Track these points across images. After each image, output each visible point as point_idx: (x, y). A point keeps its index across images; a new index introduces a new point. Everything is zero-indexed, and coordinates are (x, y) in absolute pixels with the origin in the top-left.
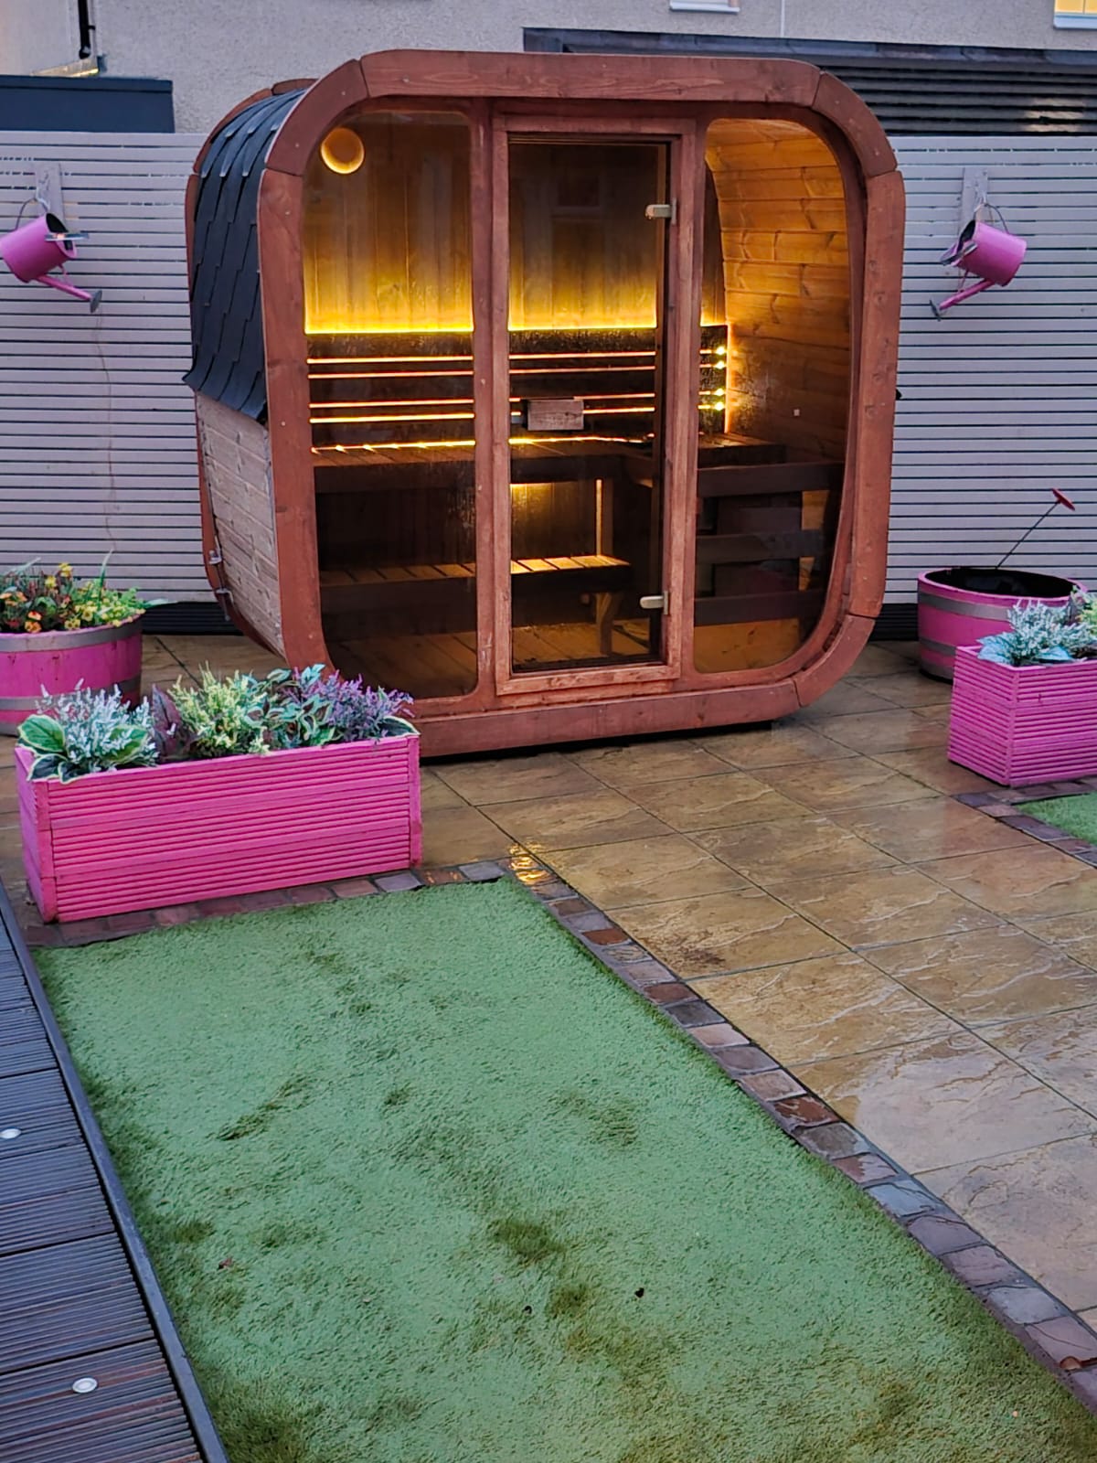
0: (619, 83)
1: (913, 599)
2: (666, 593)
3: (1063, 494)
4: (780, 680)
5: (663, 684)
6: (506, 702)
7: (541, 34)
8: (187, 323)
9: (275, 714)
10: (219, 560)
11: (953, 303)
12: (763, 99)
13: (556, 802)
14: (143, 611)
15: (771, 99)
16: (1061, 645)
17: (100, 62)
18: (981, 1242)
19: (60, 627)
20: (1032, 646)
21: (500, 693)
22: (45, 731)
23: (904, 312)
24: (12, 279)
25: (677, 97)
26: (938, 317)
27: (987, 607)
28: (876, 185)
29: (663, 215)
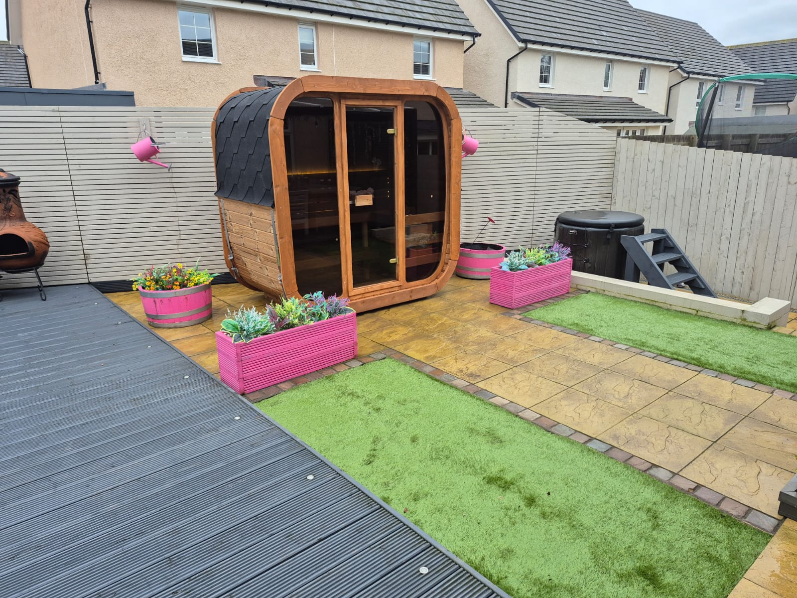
0: (381, 88)
2: (398, 257)
3: (491, 218)
4: (430, 282)
5: (398, 287)
6: (352, 298)
7: (259, 77)
8: (214, 174)
9: (311, 310)
10: (232, 258)
13: (384, 330)
14: (213, 278)
17: (104, 85)
18: (633, 456)
19: (185, 286)
21: (350, 295)
22: (232, 325)
24: (138, 161)
27: (479, 254)
28: (454, 122)
29: (392, 133)
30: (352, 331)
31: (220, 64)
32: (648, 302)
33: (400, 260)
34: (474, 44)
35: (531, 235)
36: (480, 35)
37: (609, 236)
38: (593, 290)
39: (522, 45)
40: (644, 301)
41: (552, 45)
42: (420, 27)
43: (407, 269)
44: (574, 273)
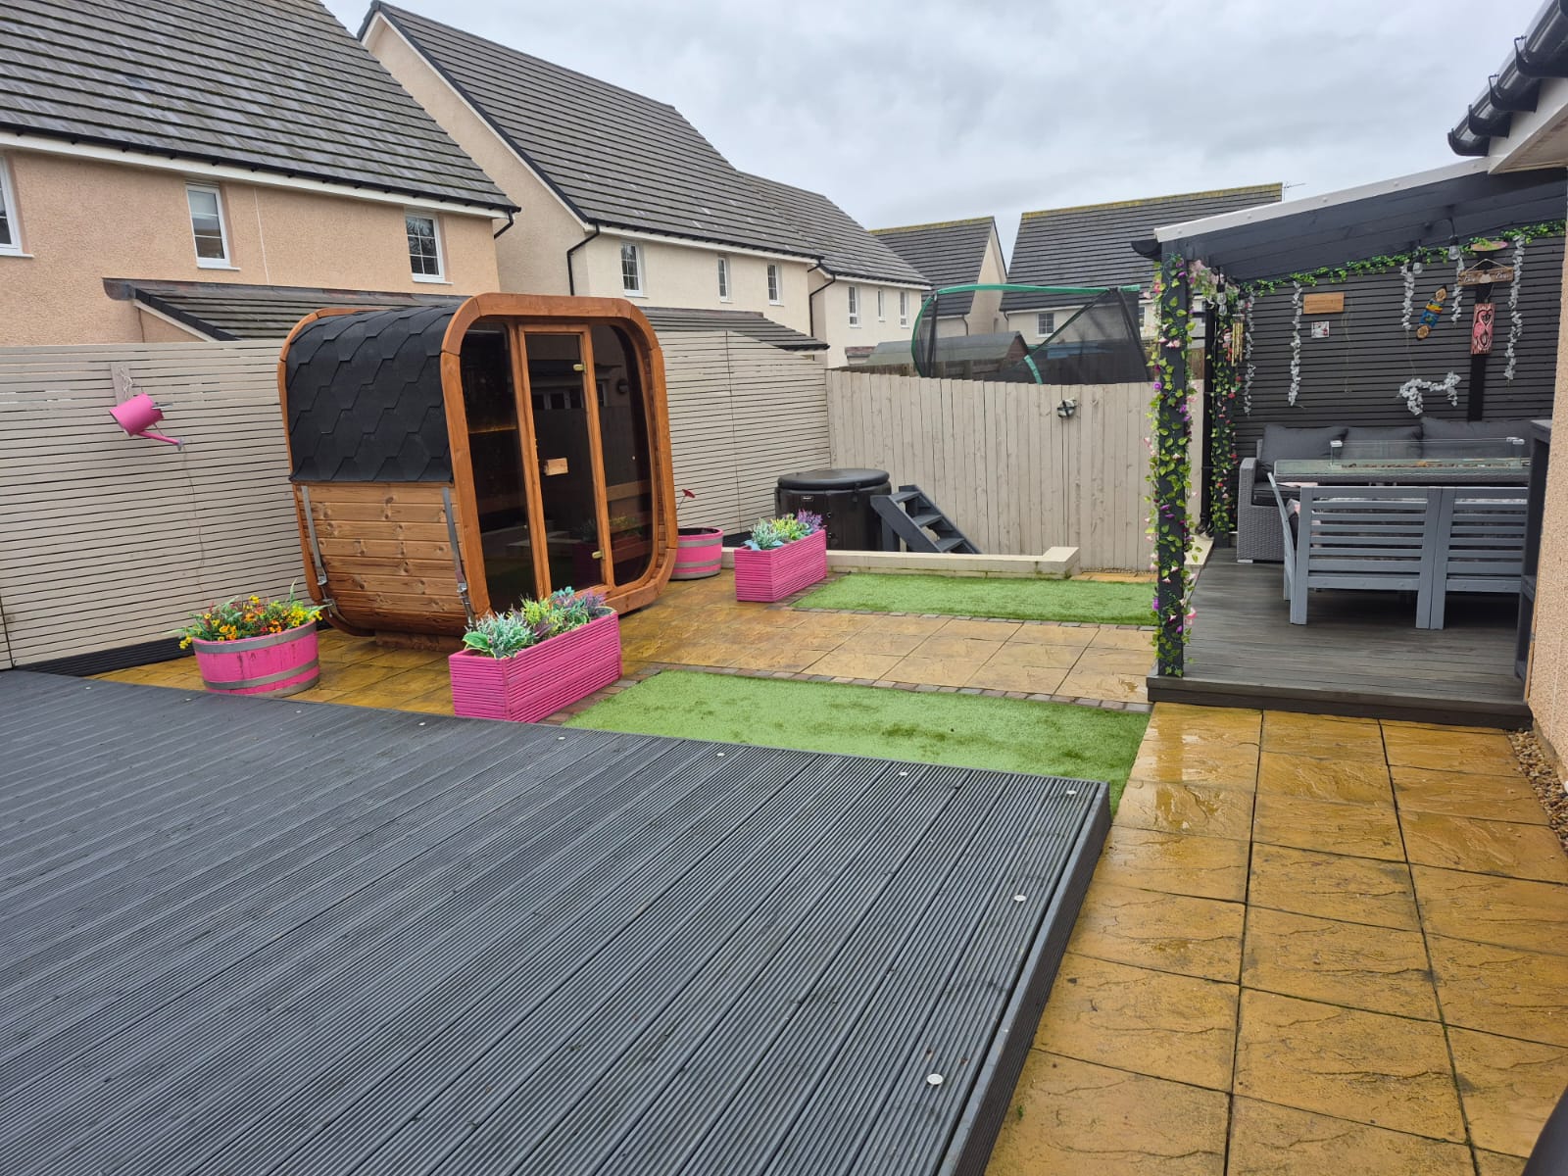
2: (602, 549)
3: (690, 491)
5: (606, 594)
10: (324, 582)
15: (615, 315)
16: (778, 539)
19: (286, 627)
24: (126, 436)
28: (653, 353)
29: (581, 369)
31: (31, 258)
32: (927, 572)
33: (605, 553)
34: (511, 223)
36: (519, 209)
37: (855, 499)
38: (854, 570)
39: (589, 227)
40: (923, 572)
41: (636, 229)
42: (416, 194)
43: (614, 565)
44: (829, 553)
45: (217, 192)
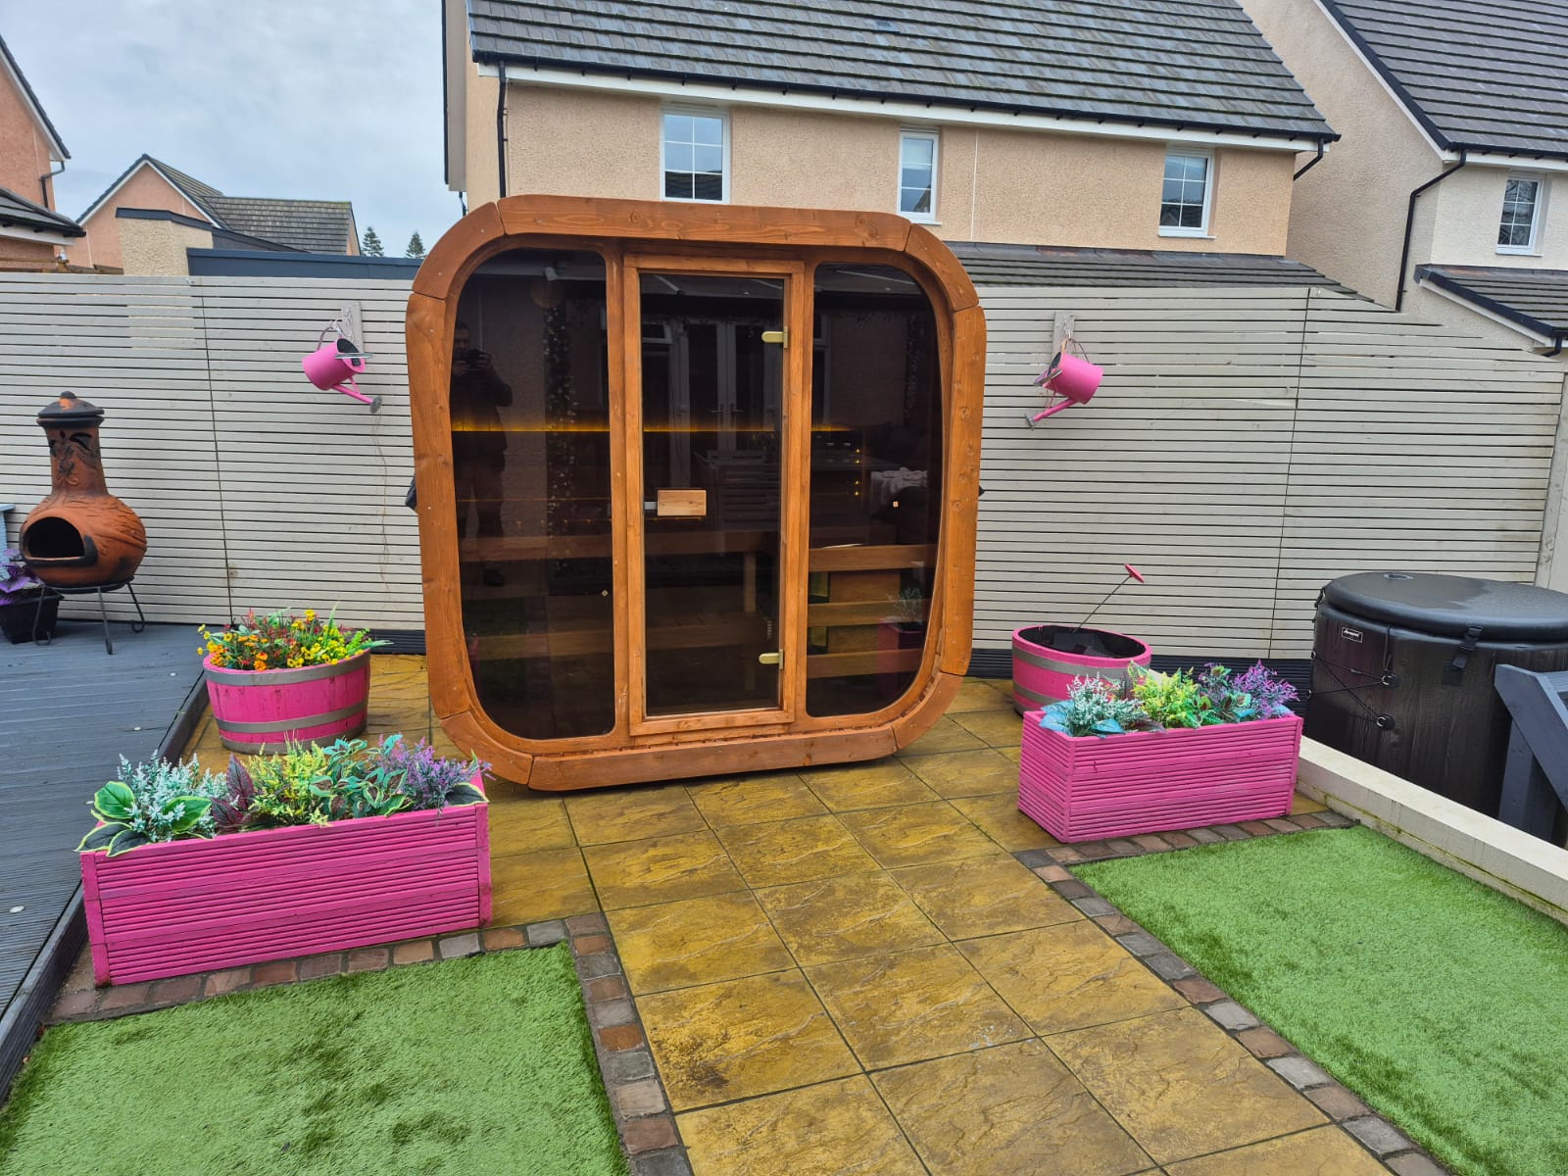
0: (732, 228)
1: (1008, 646)
2: (781, 651)
3: (1134, 569)
4: (882, 724)
5: (780, 727)
6: (639, 742)
9: (343, 784)
11: (1044, 417)
12: (860, 244)
13: (654, 845)
15: (868, 245)
16: (1115, 717)
19: (283, 666)
20: (1088, 717)
21: (633, 733)
22: (117, 799)
23: (986, 423)
24: (313, 388)
25: (783, 242)
26: (1030, 428)
27: (1062, 663)
29: (778, 340)
30: (474, 852)
33: (790, 658)
34: (1320, 157)
35: (1267, 624)
36: (1337, 138)
38: (1367, 821)
39: (1450, 157)
40: (1516, 895)
41: (1539, 155)
42: (1180, 125)
43: (809, 681)
45: (936, 138)
